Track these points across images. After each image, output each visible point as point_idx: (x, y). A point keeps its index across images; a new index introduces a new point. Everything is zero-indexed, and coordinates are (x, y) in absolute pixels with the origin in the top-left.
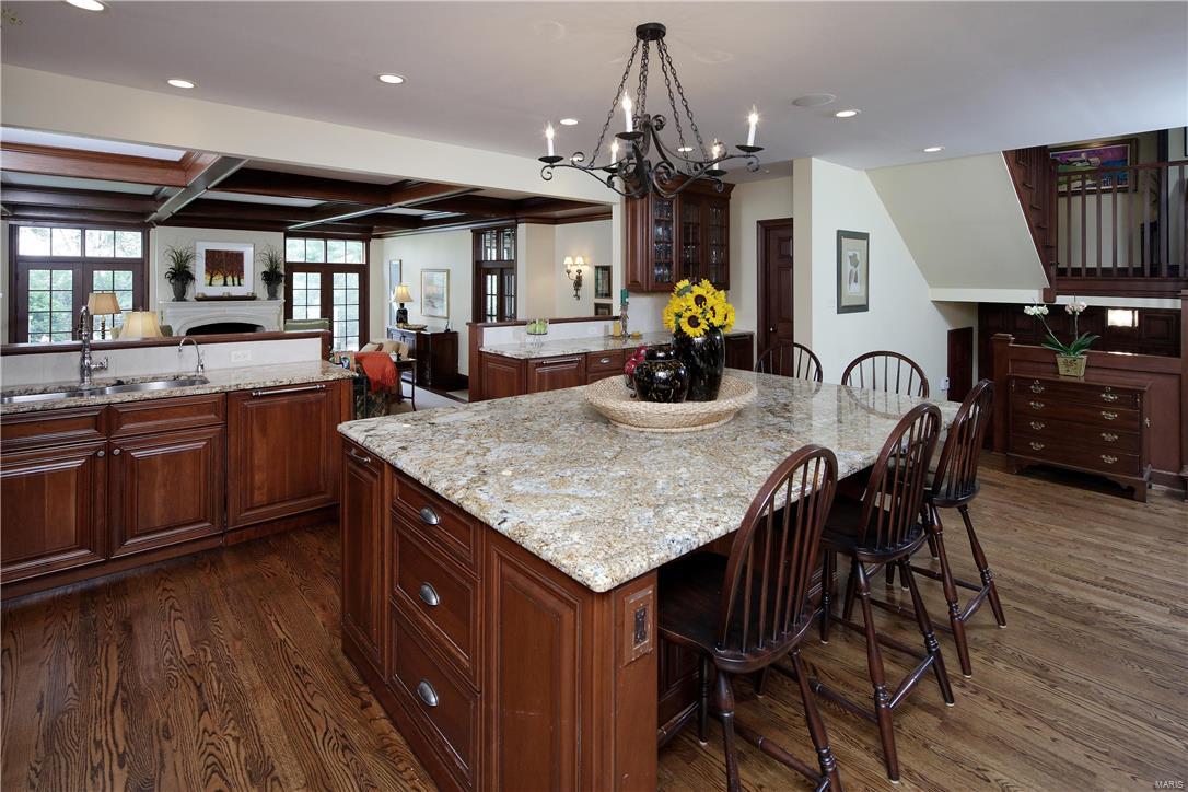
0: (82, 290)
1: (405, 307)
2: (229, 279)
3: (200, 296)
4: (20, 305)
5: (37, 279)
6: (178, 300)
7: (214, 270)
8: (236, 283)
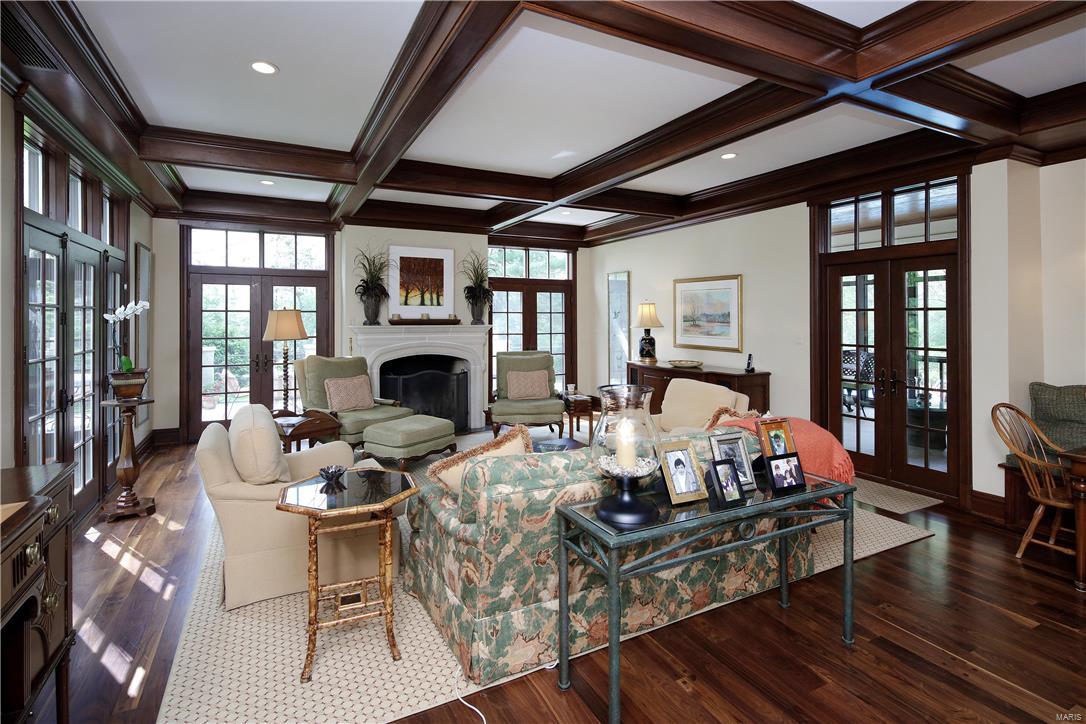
0: (261, 310)
1: (652, 335)
2: (427, 296)
3: (396, 319)
4: (192, 328)
5: (212, 294)
6: (370, 324)
7: (409, 283)
8: (435, 302)
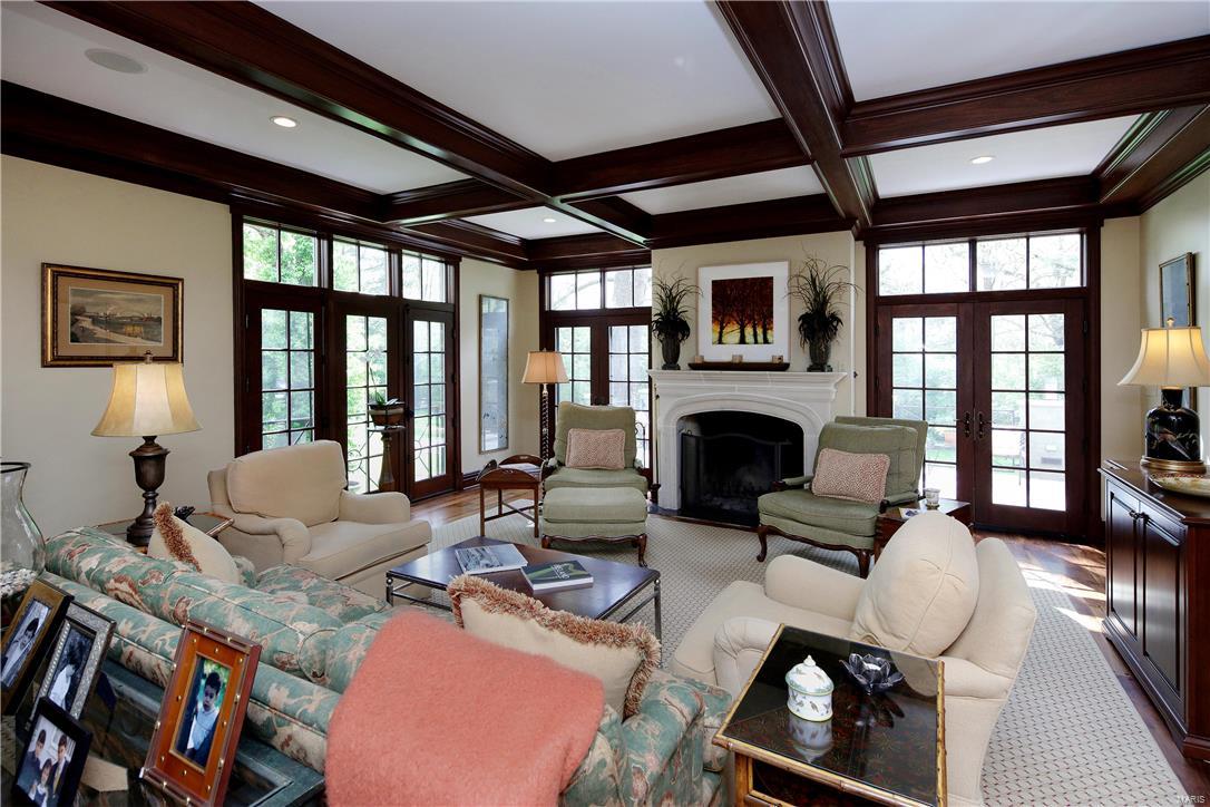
0: (599, 354)
2: (749, 331)
3: (699, 362)
6: (669, 368)
7: (724, 315)
8: (760, 339)
